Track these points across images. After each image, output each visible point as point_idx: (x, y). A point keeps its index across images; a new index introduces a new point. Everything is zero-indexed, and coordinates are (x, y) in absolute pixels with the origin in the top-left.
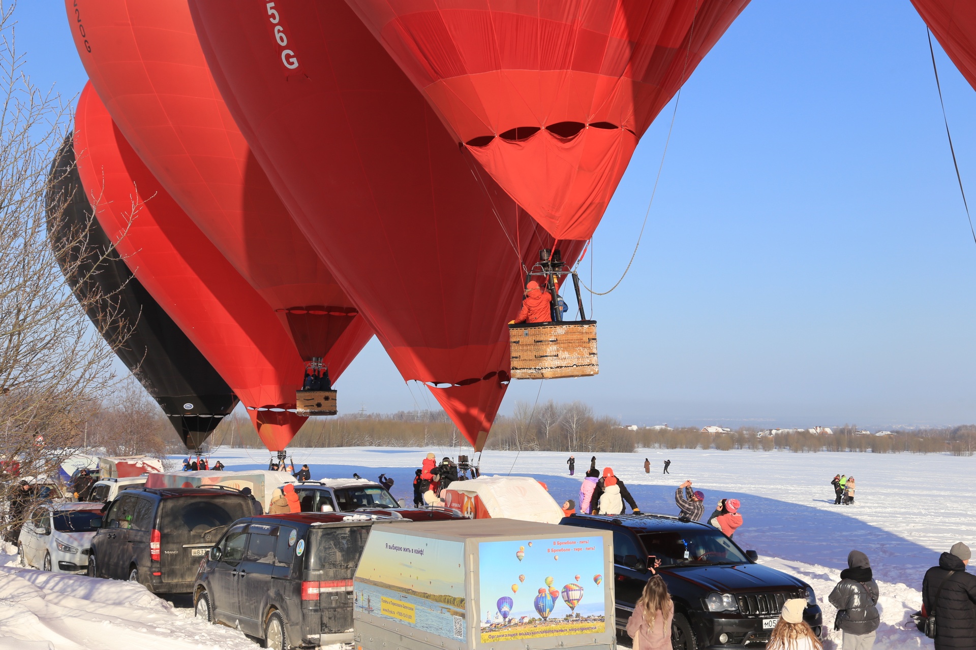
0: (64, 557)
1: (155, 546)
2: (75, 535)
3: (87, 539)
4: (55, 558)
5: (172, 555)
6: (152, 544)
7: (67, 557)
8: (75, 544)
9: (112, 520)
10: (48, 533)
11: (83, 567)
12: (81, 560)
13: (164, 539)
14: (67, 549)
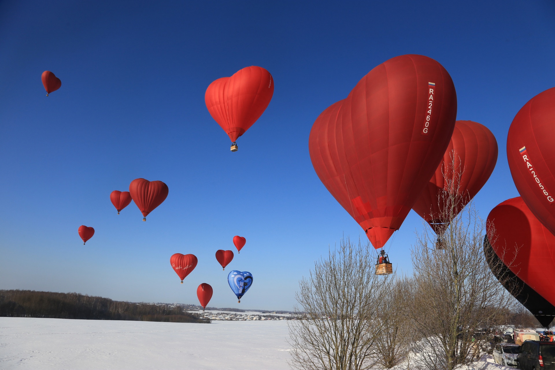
0: (509, 361)
1: (541, 361)
2: (511, 354)
3: (516, 356)
4: (506, 361)
5: (548, 365)
6: (539, 360)
7: (510, 362)
8: (512, 358)
9: (523, 350)
10: (502, 353)
11: (515, 366)
12: (514, 363)
13: (543, 359)
14: (509, 359)
